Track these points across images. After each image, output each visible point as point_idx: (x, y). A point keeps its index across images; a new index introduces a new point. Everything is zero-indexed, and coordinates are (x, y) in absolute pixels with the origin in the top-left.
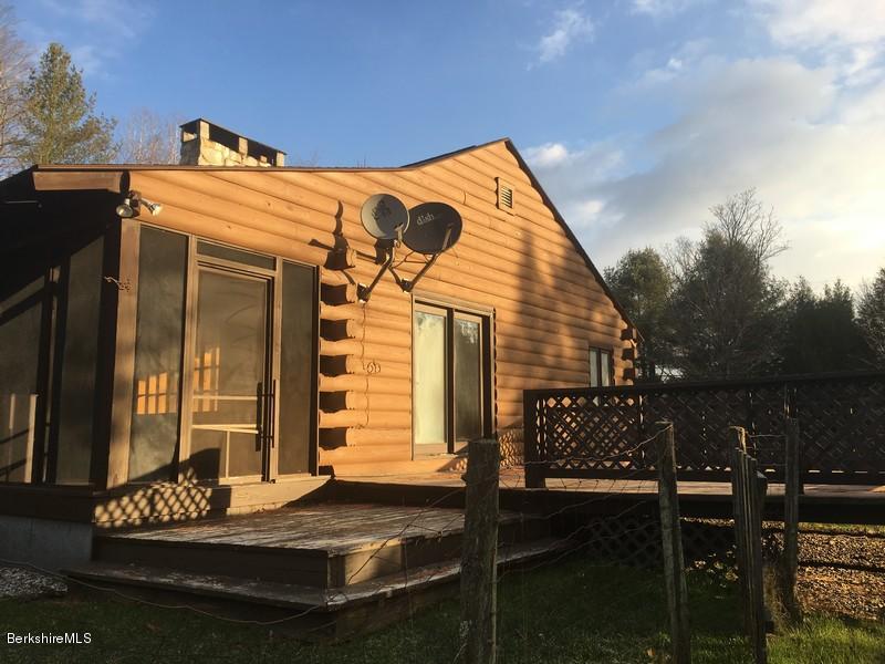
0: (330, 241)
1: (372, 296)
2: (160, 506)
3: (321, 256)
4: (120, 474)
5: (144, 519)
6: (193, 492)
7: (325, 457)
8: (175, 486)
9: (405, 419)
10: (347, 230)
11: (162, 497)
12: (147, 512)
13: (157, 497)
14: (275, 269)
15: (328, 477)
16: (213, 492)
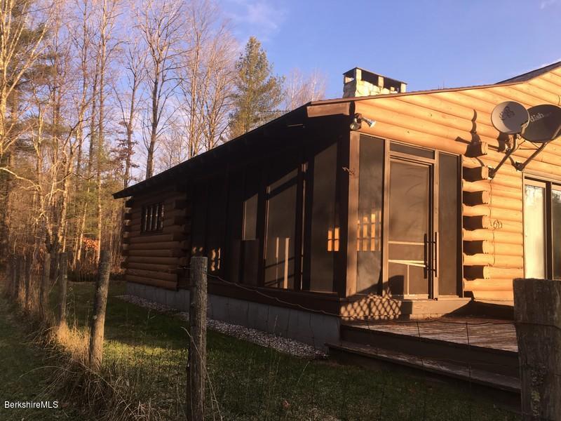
0: (469, 137)
1: (497, 175)
2: (374, 309)
3: (463, 148)
4: (352, 289)
5: (366, 317)
6: (391, 302)
7: (468, 285)
8: (381, 298)
9: (519, 261)
10: (480, 129)
11: (375, 304)
12: (367, 313)
13: (372, 304)
14: (434, 159)
15: (470, 299)
16: (402, 303)
